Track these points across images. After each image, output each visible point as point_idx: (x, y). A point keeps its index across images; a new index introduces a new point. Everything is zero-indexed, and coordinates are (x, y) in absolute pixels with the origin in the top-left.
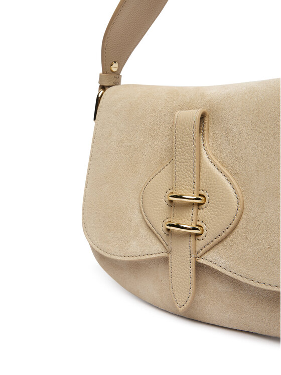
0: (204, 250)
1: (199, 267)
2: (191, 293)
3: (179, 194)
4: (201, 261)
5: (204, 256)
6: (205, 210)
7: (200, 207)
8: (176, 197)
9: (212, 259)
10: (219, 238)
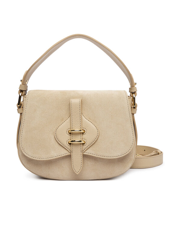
0: (86, 149)
1: (84, 156)
2: (82, 166)
3: (73, 130)
4: (85, 154)
5: (86, 152)
6: (85, 135)
7: (83, 134)
8: (72, 131)
9: (89, 152)
10: (92, 144)
